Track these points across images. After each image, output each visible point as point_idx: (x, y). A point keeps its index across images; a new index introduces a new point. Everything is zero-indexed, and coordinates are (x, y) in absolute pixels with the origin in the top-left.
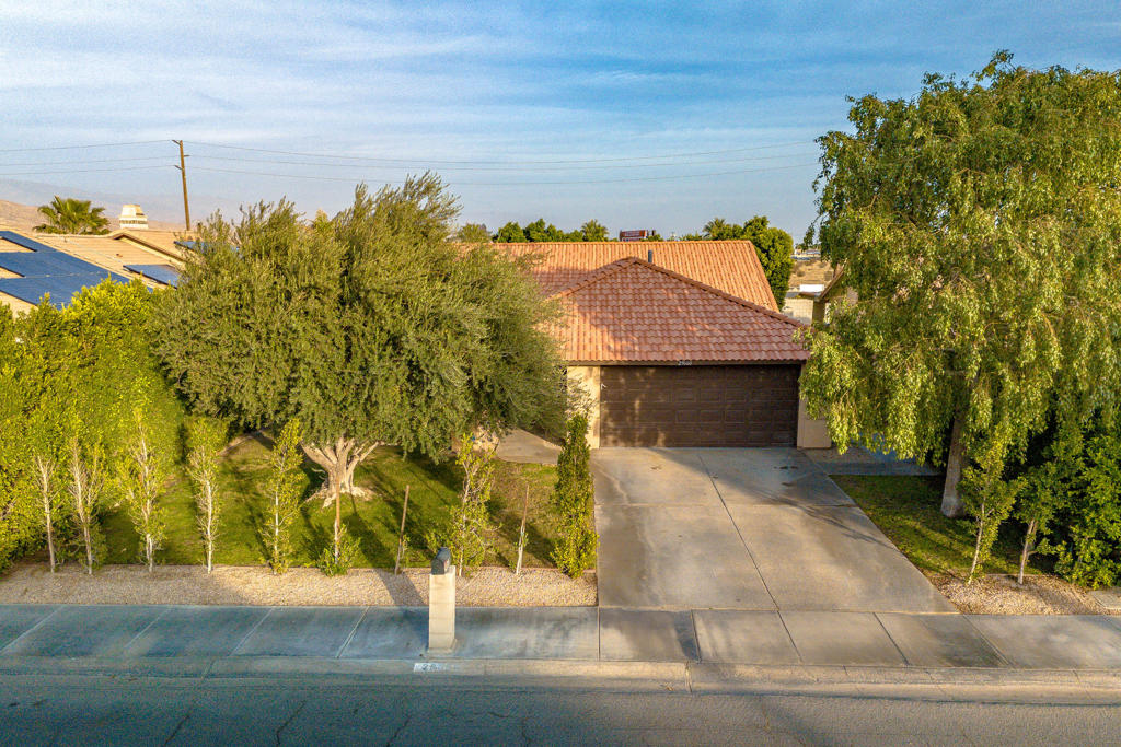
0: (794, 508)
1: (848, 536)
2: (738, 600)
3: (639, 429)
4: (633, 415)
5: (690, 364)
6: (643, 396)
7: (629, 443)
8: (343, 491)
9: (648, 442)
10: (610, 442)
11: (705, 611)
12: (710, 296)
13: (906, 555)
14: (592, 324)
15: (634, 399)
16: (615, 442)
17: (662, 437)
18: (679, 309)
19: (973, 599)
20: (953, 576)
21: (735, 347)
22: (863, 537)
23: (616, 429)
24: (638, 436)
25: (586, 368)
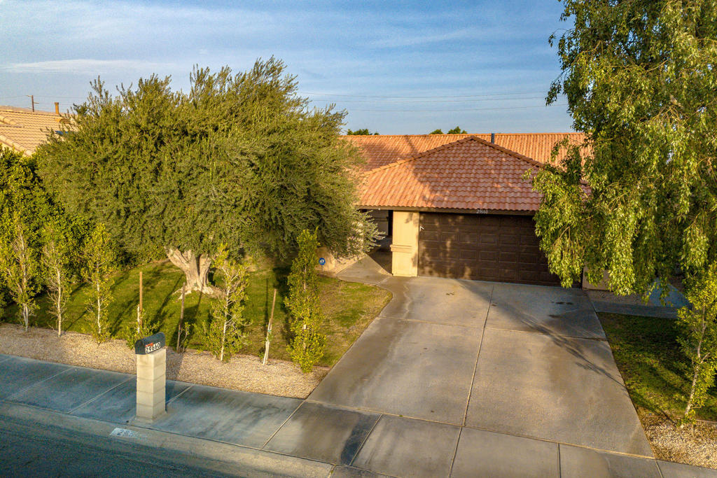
0: (545, 336)
1: (580, 365)
2: (432, 411)
3: (450, 264)
4: (445, 252)
5: (486, 212)
6: (453, 237)
7: (441, 274)
8: (196, 289)
9: (457, 274)
10: (427, 273)
11: (394, 417)
12: (522, 163)
13: (629, 391)
14: (419, 181)
15: (445, 239)
16: (431, 273)
17: (468, 271)
18: (493, 172)
19: (678, 445)
20: (668, 418)
21: (528, 200)
22: (595, 368)
23: (431, 263)
24: (448, 269)
25: (407, 214)
